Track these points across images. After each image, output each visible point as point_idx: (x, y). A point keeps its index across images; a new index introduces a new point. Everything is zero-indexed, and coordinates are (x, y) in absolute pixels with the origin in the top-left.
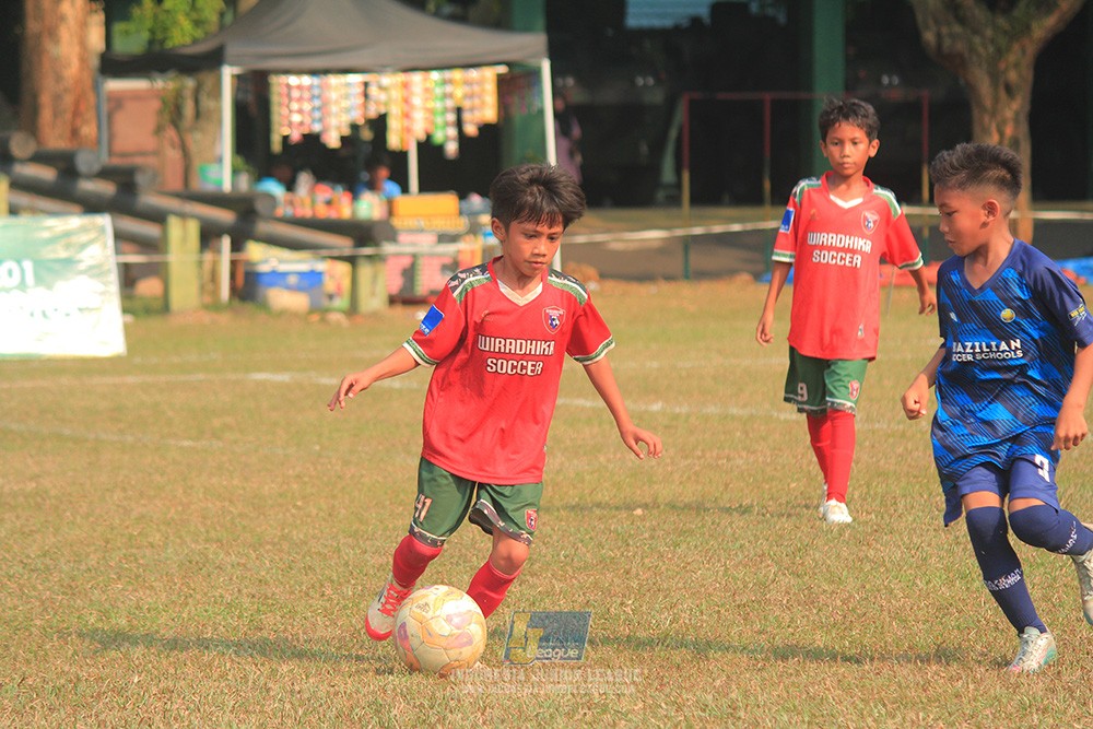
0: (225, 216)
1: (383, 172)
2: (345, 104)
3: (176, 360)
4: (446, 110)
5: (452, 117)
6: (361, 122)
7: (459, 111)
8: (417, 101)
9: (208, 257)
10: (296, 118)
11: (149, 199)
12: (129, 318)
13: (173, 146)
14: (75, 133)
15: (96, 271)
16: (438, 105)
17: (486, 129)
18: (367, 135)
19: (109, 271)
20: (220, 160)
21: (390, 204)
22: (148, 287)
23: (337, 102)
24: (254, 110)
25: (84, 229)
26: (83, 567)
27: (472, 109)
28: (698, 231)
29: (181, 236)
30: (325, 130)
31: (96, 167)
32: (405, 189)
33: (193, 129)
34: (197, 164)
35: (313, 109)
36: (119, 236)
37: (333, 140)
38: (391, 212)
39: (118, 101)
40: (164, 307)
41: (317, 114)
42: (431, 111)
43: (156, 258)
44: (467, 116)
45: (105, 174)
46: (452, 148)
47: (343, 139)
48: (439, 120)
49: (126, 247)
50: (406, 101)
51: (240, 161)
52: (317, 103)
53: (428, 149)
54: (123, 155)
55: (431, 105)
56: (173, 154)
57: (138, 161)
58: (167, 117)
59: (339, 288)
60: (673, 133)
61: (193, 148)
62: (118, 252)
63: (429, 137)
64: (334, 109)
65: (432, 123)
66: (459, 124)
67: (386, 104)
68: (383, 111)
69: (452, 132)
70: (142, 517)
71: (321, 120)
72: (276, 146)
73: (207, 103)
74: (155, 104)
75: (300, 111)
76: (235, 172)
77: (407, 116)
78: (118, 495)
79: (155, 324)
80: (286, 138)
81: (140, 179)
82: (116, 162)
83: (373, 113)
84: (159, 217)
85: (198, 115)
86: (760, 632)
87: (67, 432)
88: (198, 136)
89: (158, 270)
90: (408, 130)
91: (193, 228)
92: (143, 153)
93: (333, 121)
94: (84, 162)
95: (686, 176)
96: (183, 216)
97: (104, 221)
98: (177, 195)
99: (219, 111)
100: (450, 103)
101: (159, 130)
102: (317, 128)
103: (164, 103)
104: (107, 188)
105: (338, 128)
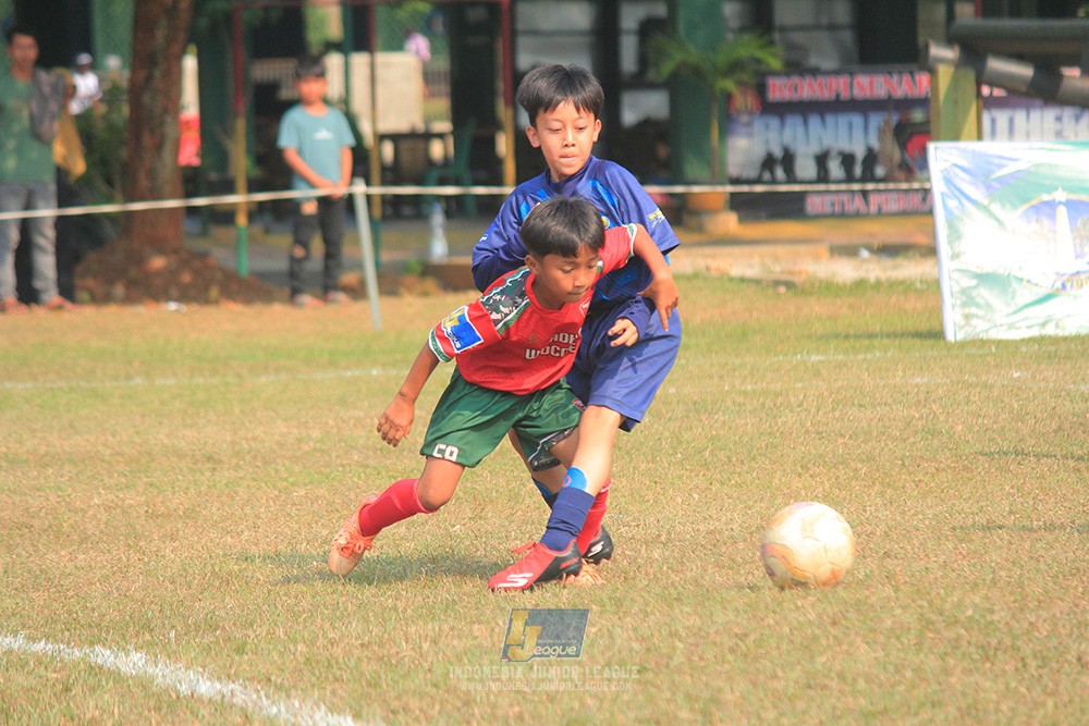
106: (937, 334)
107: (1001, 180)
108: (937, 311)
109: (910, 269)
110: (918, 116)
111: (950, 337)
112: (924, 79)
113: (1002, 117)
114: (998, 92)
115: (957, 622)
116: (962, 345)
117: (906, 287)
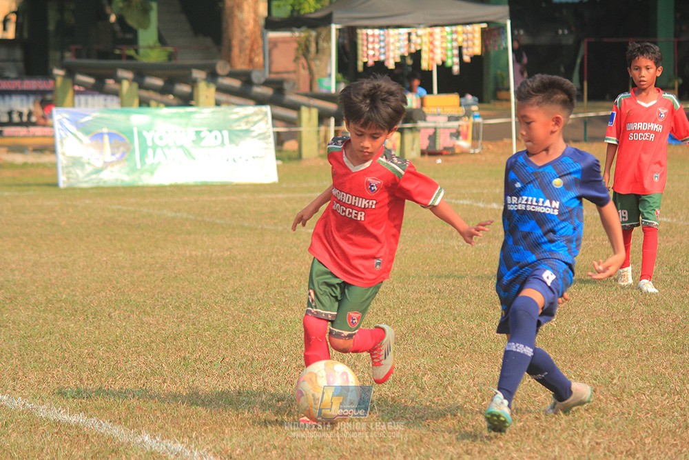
0: (332, 107)
1: (416, 82)
2: (398, 44)
3: (305, 185)
4: (453, 48)
5: (456, 52)
6: (406, 54)
7: (460, 48)
8: (437, 43)
9: (323, 128)
10: (371, 52)
11: (291, 97)
12: (280, 162)
13: (304, 68)
14: (251, 61)
15: (262, 136)
16: (449, 45)
17: (475, 58)
18: (409, 62)
19: (269, 137)
20: (330, 76)
21: (422, 99)
22: (290, 145)
23: (393, 43)
24: (348, 49)
25: (256, 114)
26: (255, 298)
27: (467, 48)
28: (592, 114)
29: (308, 117)
30: (387, 59)
31: (263, 80)
32: (430, 91)
33: (315, 59)
34: (317, 78)
35: (380, 48)
36: (275, 117)
37: (391, 65)
38: (422, 104)
39: (274, 43)
40: (299, 156)
41: (382, 51)
42: (445, 49)
43: (293, 129)
44: (465, 51)
45: (267, 83)
46: (456, 69)
47: (396, 64)
48: (449, 53)
49: (278, 123)
50: (431, 43)
51: (340, 76)
52: (382, 44)
53: (443, 69)
54: (278, 73)
55: (444, 45)
56: (304, 73)
57: (285, 76)
58: (301, 52)
59: (394, 146)
60: (579, 61)
61: (315, 69)
62: (274, 126)
63: (444, 63)
64: (392, 47)
65: (446, 55)
66: (460, 55)
67: (420, 45)
68: (418, 48)
69: (456, 60)
70: (287, 271)
71: (384, 54)
72: (360, 68)
73: (323, 44)
74: (295, 45)
75: (373, 49)
76: (338, 82)
77: (432, 51)
78: (274, 259)
79: (294, 165)
80: (365, 63)
81: (286, 86)
82: (273, 76)
83: (413, 50)
84: (296, 107)
85: (317, 51)
86: (626, 337)
87: (246, 224)
88: (318, 63)
89: (296, 136)
90: (433, 59)
91: (315, 113)
92: (287, 72)
93: (391, 54)
94: (256, 77)
95: (585, 84)
96: (309, 106)
97: (267, 109)
98: (306, 95)
99: (330, 49)
100: (455, 44)
101: (296, 59)
102: (382, 58)
103: (299, 44)
104: (268, 91)
105: (394, 58)
106: (56, 185)
107: (82, 124)
108: (56, 175)
109: (45, 158)
110: (49, 97)
111: (62, 185)
112: (51, 82)
113: (82, 98)
114: (82, 89)
115: (61, 300)
116: (66, 189)
117: (44, 165)
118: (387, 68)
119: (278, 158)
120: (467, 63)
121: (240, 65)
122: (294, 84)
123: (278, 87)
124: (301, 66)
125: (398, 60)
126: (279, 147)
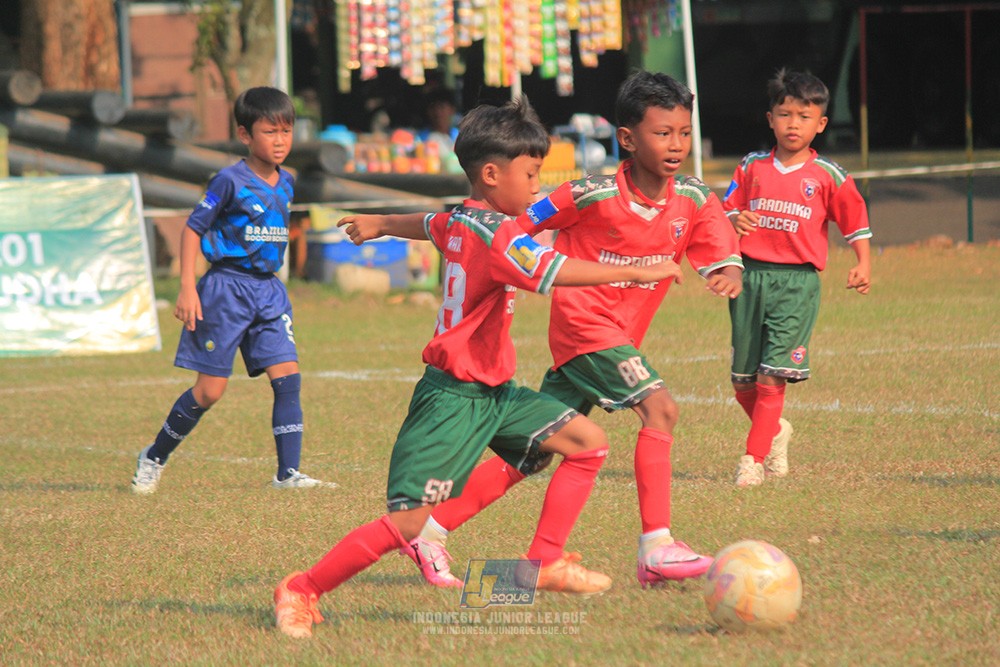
2: (430, 29)
4: (557, 35)
5: (565, 44)
6: (450, 51)
7: (574, 35)
8: (521, 24)
10: (368, 48)
11: (188, 154)
12: (164, 304)
13: (214, 85)
14: (90, 71)
15: (124, 242)
16: (549, 28)
17: (607, 57)
18: (457, 67)
23: (419, 27)
25: (103, 192)
27: (590, 33)
30: (407, 62)
31: (119, 115)
33: (239, 64)
35: (390, 36)
36: (149, 201)
37: (415, 76)
41: (395, 43)
42: (539, 37)
44: (584, 42)
45: (129, 122)
46: (566, 82)
47: (428, 73)
48: (549, 48)
50: (507, 24)
51: (298, 103)
52: (394, 29)
53: (536, 83)
54: (153, 98)
55: (537, 28)
56: (215, 97)
57: (172, 105)
58: (205, 49)
59: (426, 266)
63: (537, 68)
64: (416, 36)
65: (542, 52)
66: (575, 52)
67: (482, 29)
68: (478, 36)
69: (566, 62)
71: (400, 50)
72: (345, 84)
73: (256, 31)
74: (191, 33)
75: (374, 40)
77: (508, 43)
80: (356, 73)
81: (174, 128)
82: (143, 107)
83: (465, 41)
84: (199, 176)
85: (244, 46)
88: (245, 73)
90: (511, 61)
92: (177, 96)
93: (416, 52)
94: (103, 109)
95: (864, 112)
97: (131, 182)
98: (221, 148)
99: (272, 40)
100: (562, 26)
101: (196, 65)
102: (395, 60)
103: (202, 29)
104: (134, 141)
105: (422, 60)
118: (405, 82)
119: (159, 295)
120: (590, 69)
121: (65, 80)
122: (193, 123)
123: (155, 128)
124: (207, 82)
125: (433, 64)
126: (162, 271)
